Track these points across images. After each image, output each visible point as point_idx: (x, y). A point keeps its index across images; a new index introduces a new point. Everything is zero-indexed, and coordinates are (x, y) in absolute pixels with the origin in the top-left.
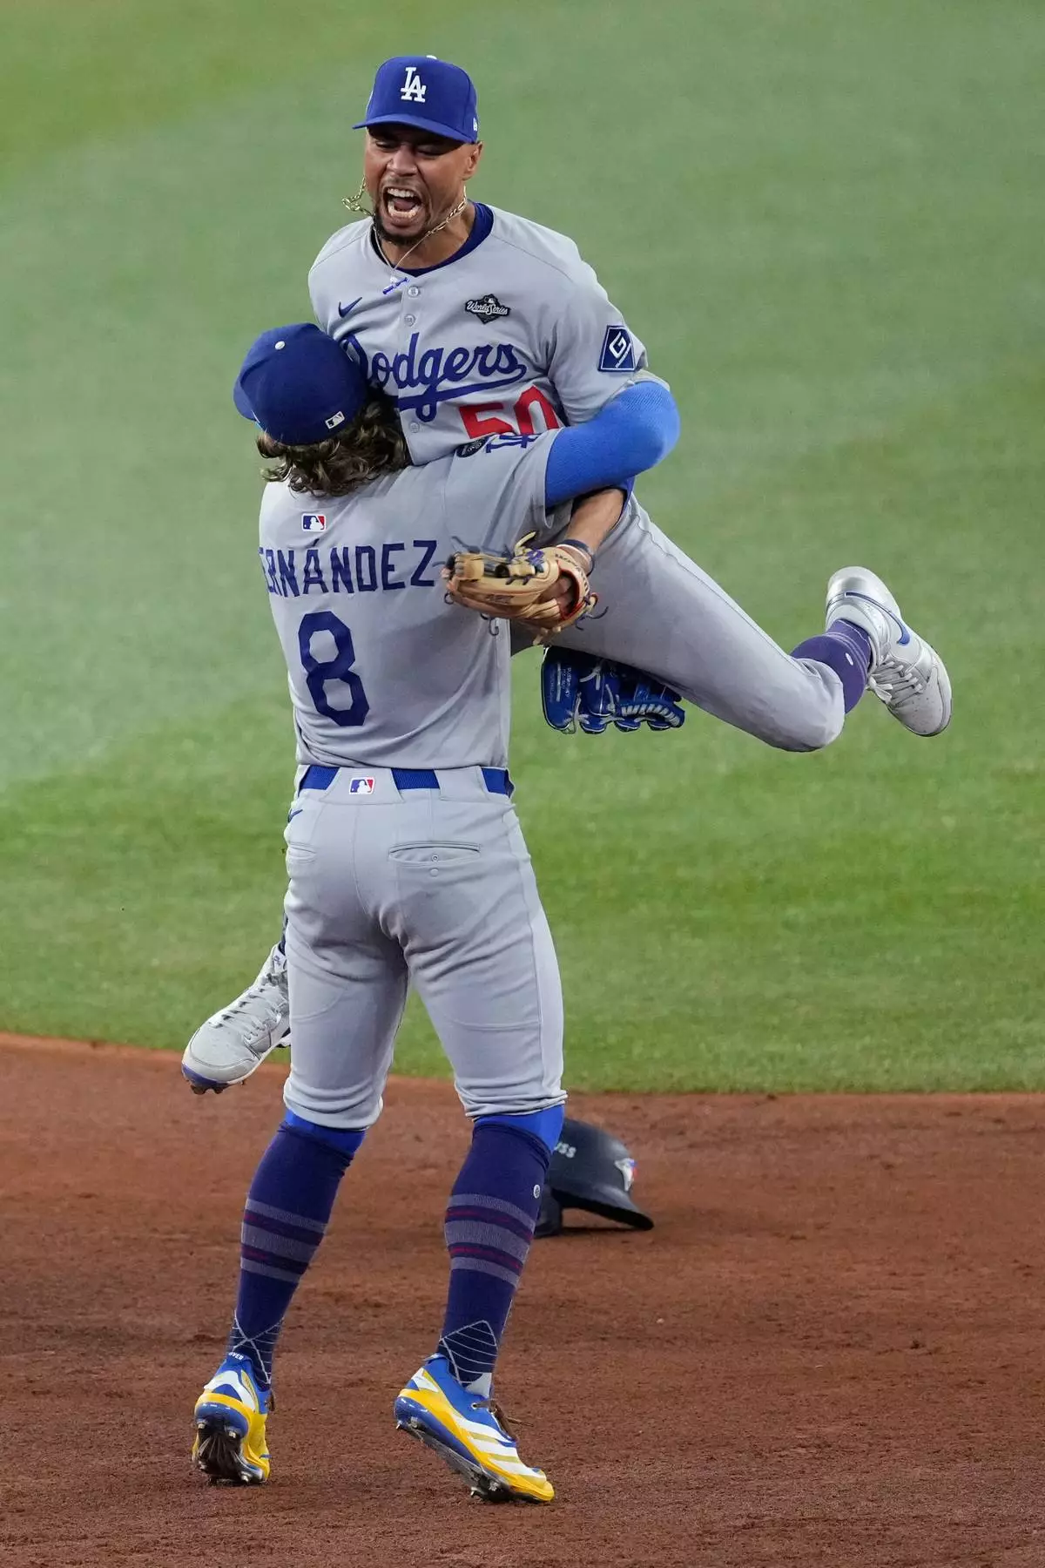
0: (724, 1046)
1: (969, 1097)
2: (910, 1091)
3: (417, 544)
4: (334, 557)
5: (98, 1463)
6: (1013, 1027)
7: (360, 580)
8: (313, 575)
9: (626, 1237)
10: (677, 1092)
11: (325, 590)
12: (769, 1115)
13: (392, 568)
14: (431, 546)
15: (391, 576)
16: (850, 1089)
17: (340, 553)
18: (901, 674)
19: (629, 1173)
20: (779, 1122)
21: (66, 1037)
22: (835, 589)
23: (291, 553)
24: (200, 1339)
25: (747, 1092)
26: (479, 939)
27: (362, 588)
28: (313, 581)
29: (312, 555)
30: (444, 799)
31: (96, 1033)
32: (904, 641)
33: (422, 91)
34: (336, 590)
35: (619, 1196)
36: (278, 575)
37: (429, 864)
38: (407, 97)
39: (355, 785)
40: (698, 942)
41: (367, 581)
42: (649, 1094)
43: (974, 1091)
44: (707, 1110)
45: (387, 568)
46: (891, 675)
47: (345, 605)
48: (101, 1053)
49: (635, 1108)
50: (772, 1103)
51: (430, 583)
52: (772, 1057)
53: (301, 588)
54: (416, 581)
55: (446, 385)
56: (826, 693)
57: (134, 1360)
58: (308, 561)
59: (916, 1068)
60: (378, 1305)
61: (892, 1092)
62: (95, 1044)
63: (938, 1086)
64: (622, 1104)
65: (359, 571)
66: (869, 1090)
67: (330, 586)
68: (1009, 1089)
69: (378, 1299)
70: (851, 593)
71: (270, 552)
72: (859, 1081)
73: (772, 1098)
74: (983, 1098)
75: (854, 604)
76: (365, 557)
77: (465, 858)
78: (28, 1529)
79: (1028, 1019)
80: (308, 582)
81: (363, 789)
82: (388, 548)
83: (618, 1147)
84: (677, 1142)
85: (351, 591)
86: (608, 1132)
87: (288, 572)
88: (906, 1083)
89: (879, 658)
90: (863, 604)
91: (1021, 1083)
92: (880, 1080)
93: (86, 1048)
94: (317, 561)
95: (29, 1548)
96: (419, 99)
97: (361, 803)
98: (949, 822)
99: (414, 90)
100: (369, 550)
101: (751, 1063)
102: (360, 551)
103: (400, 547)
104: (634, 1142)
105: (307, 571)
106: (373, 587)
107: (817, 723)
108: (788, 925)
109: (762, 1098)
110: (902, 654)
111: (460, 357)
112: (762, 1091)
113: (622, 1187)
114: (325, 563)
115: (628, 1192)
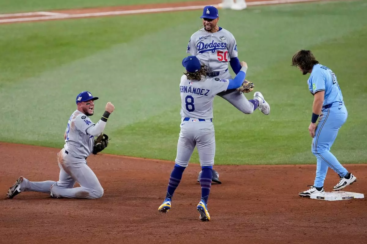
0: (231, 159)
1: (265, 166)
2: (257, 165)
3: (207, 90)
4: (194, 89)
5: (145, 216)
6: (271, 156)
7: (197, 93)
8: (190, 90)
9: (218, 185)
10: (225, 165)
11: (191, 93)
12: (237, 168)
13: (202, 92)
14: (209, 91)
15: (202, 93)
16: (248, 165)
17: (195, 89)
18: (263, 107)
19: (218, 176)
20: (239, 169)
21: (141, 157)
22: (255, 95)
23: (187, 87)
24: (159, 199)
25: (234, 165)
26: (209, 142)
27: (197, 94)
28: (190, 91)
29: (190, 88)
30: (206, 123)
31: (145, 157)
32: (264, 102)
33: (209, 12)
34: (193, 93)
35: (217, 179)
36: (184, 90)
37: (205, 132)
38: (207, 13)
39: (193, 120)
40: (227, 144)
41: (198, 93)
42: (221, 165)
43: (266, 165)
44: (229, 167)
45: (201, 92)
46: (261, 107)
47: (194, 95)
48: (146, 159)
49: (219, 167)
50: (238, 167)
51: (207, 95)
52: (238, 160)
53: (187, 91)
54: (205, 95)
55: (217, 47)
56: (252, 107)
57: (151, 201)
58: (189, 88)
59: (257, 162)
60: (183, 194)
61: (254, 165)
62: (145, 158)
63: (261, 164)
64: (217, 167)
65: (197, 91)
66: (251, 165)
67: (192, 92)
68: (270, 165)
69: (184, 193)
70: (257, 95)
71: (183, 86)
72: (250, 163)
73: (238, 166)
74: (267, 166)
75: (257, 97)
76: (199, 90)
77: (208, 131)
78: (136, 225)
79: (273, 155)
80: (189, 91)
81: (194, 121)
82: (202, 89)
83: (216, 172)
84: (224, 172)
85: (195, 93)
86: (215, 170)
87: (186, 89)
88: (256, 164)
89: (260, 105)
90: (258, 97)
91: (272, 164)
92: (253, 163)
93: (144, 159)
94: (191, 89)
95: (136, 227)
96: (209, 13)
97: (194, 123)
98: (262, 128)
99: (208, 12)
100: (200, 89)
101: (235, 161)
102: (198, 89)
103: (204, 90)
104: (219, 172)
105: (189, 90)
106: (199, 94)
107: (250, 110)
108: (240, 142)
109: (236, 166)
110: (263, 104)
111: (219, 44)
112: (236, 165)
113: (217, 178)
114: (192, 89)
115: (218, 179)
